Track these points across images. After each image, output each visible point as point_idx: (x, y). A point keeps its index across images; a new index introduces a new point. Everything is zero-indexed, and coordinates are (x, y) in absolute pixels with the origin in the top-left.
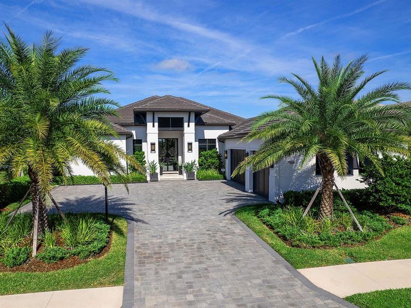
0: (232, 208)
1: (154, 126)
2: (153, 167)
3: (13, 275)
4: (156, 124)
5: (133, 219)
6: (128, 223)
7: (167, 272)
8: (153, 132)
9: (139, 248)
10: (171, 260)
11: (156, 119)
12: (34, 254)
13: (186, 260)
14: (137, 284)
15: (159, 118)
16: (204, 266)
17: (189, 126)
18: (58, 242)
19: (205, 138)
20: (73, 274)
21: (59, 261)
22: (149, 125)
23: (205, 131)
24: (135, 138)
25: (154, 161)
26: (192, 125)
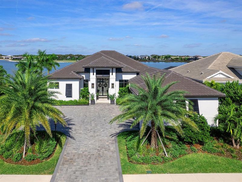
0: (118, 132)
1: (93, 75)
2: (93, 97)
3: (15, 166)
4: (95, 74)
5: (70, 136)
6: (66, 138)
7: (71, 170)
8: (93, 78)
9: (65, 155)
10: (75, 164)
11: (95, 71)
12: (24, 157)
13: (81, 164)
14: (58, 174)
15: (96, 70)
16: (87, 168)
17: (112, 74)
18: (33, 151)
19: (123, 79)
20: (36, 168)
21: (32, 160)
22: (91, 74)
23: (123, 75)
24: (85, 79)
25: (93, 93)
26: (114, 74)
